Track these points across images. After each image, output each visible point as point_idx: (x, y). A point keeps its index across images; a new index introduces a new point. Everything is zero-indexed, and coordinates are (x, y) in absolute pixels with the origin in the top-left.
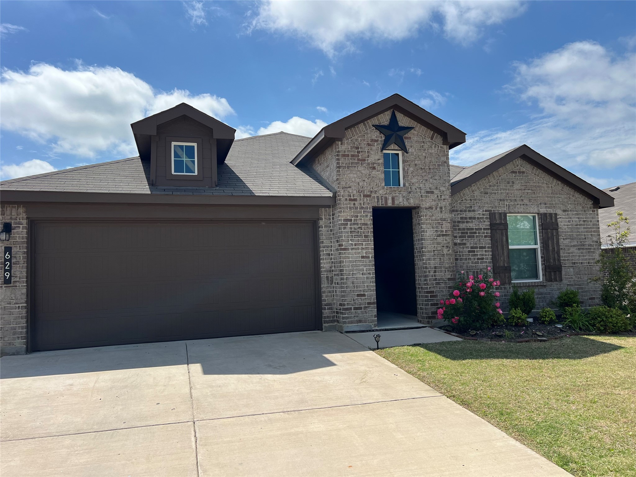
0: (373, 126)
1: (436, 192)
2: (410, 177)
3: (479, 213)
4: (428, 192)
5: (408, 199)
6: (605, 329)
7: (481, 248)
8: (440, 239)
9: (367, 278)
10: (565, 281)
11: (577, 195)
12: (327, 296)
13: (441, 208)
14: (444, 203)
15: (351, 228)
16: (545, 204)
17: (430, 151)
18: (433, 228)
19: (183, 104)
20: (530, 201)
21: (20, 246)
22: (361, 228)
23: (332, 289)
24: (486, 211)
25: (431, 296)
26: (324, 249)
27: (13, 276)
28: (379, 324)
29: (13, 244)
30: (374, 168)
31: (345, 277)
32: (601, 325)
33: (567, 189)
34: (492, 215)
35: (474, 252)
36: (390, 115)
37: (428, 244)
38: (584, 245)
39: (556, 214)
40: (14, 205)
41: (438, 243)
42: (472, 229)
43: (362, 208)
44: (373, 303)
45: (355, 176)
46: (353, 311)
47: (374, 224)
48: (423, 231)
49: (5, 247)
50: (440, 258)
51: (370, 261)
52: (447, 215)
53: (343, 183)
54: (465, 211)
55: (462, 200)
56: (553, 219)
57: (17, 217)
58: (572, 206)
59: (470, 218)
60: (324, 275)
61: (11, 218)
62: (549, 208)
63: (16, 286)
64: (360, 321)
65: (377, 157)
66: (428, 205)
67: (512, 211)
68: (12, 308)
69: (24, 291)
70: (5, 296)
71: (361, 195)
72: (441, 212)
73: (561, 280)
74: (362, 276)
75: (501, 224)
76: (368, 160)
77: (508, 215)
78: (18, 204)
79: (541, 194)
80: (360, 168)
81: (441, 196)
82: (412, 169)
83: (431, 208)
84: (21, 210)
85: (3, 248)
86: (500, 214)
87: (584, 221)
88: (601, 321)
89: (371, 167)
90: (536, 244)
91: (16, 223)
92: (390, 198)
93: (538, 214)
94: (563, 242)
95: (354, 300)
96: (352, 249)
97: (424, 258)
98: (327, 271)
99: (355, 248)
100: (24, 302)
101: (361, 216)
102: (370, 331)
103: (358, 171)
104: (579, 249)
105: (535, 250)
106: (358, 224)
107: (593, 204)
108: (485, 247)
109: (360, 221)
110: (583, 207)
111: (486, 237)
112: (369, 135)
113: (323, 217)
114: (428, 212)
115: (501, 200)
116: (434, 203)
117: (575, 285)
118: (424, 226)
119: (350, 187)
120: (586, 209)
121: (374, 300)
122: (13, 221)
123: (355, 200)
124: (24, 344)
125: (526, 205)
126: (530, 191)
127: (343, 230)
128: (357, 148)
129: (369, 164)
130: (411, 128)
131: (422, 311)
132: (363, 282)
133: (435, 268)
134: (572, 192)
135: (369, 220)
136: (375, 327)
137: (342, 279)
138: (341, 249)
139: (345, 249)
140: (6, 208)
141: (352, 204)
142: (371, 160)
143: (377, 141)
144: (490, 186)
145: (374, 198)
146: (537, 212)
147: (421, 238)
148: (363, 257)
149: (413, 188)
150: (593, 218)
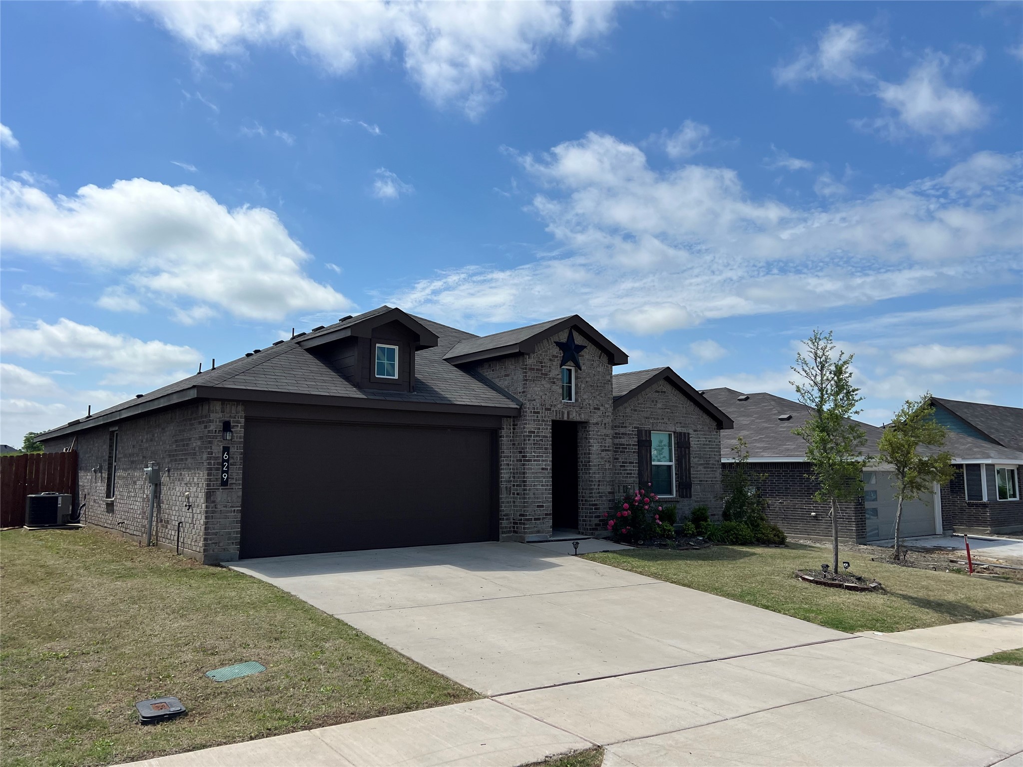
0: (555, 342)
1: (602, 408)
2: (582, 393)
3: (629, 429)
4: (595, 409)
5: (580, 414)
6: (736, 541)
7: (630, 463)
8: (604, 454)
9: (546, 489)
10: (693, 498)
11: (705, 416)
12: (505, 507)
13: (605, 424)
14: (608, 420)
15: (534, 440)
16: (681, 423)
17: (598, 369)
18: (598, 442)
19: (397, 308)
20: (669, 419)
21: (237, 447)
22: (542, 440)
23: (510, 500)
24: (635, 428)
25: (595, 509)
26: (505, 459)
27: (230, 478)
28: (553, 535)
29: (231, 444)
30: (554, 383)
31: (528, 488)
32: (734, 538)
33: (697, 409)
34: (640, 432)
35: (624, 466)
36: (568, 333)
37: (594, 458)
38: (708, 464)
39: (689, 434)
40: (234, 403)
41: (602, 458)
42: (624, 445)
43: (543, 421)
44: (549, 514)
45: (539, 389)
46: (533, 521)
47: (553, 437)
48: (591, 446)
49: (223, 447)
50: (603, 473)
51: (548, 473)
52: (610, 432)
53: (529, 396)
54: (619, 427)
55: (617, 416)
56: (687, 438)
57: (236, 415)
58: (701, 427)
59: (622, 434)
60: (503, 485)
61: (230, 417)
62: (683, 427)
63: (233, 489)
64: (538, 532)
65: (557, 373)
66: (595, 421)
67: (655, 429)
68: (228, 512)
69: (240, 493)
70: (221, 499)
71: (543, 408)
72: (605, 428)
73: (691, 497)
74: (541, 487)
75: (646, 441)
76: (549, 375)
77: (652, 432)
78: (238, 402)
79: (677, 413)
80: (543, 382)
81: (605, 412)
82: (584, 386)
83: (597, 424)
84: (240, 408)
85: (221, 447)
86: (646, 431)
87: (710, 441)
88: (733, 534)
89: (551, 382)
90: (671, 461)
91: (234, 422)
92: (566, 412)
93: (674, 432)
94: (694, 460)
95: (534, 511)
96: (535, 461)
97: (591, 471)
98: (506, 481)
99: (537, 460)
100: (239, 505)
101: (542, 429)
102: (547, 541)
103: (542, 385)
104: (705, 468)
105: (670, 467)
106: (539, 436)
107: (717, 425)
108: (633, 463)
109: (542, 433)
110: (709, 428)
111: (634, 452)
112: (551, 351)
113: (505, 427)
114: (595, 428)
115: (646, 418)
116: (600, 419)
117: (701, 501)
118: (591, 441)
119: (534, 400)
120: (711, 430)
121: (550, 511)
122: (232, 420)
123: (538, 413)
124: (238, 550)
125: (666, 423)
126: (669, 411)
127: (527, 442)
128: (541, 363)
129: (550, 379)
130: (585, 347)
131: (585, 523)
132: (542, 494)
133: (599, 481)
134: (701, 413)
135: (547, 432)
136: (550, 537)
137: (525, 490)
138: (525, 461)
139: (529, 461)
140: (226, 405)
141: (536, 416)
142: (552, 375)
143: (557, 357)
144: (639, 404)
145: (553, 411)
146: (673, 430)
147: (588, 452)
148: (543, 469)
149: (585, 403)
150: (716, 439)
